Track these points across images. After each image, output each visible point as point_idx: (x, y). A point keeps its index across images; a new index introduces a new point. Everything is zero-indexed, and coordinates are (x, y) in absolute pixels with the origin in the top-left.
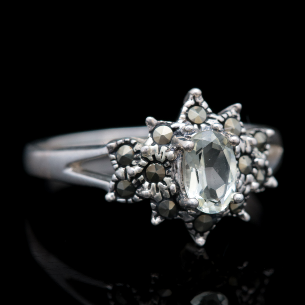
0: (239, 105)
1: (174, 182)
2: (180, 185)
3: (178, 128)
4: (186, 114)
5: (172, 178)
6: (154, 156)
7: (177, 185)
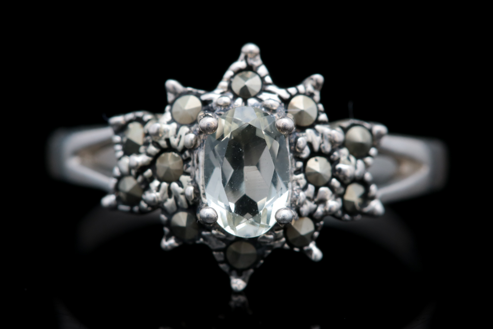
0: (319, 78)
1: (194, 184)
2: (201, 188)
3: (210, 101)
4: (230, 82)
5: (191, 178)
6: (168, 140)
7: (197, 188)
